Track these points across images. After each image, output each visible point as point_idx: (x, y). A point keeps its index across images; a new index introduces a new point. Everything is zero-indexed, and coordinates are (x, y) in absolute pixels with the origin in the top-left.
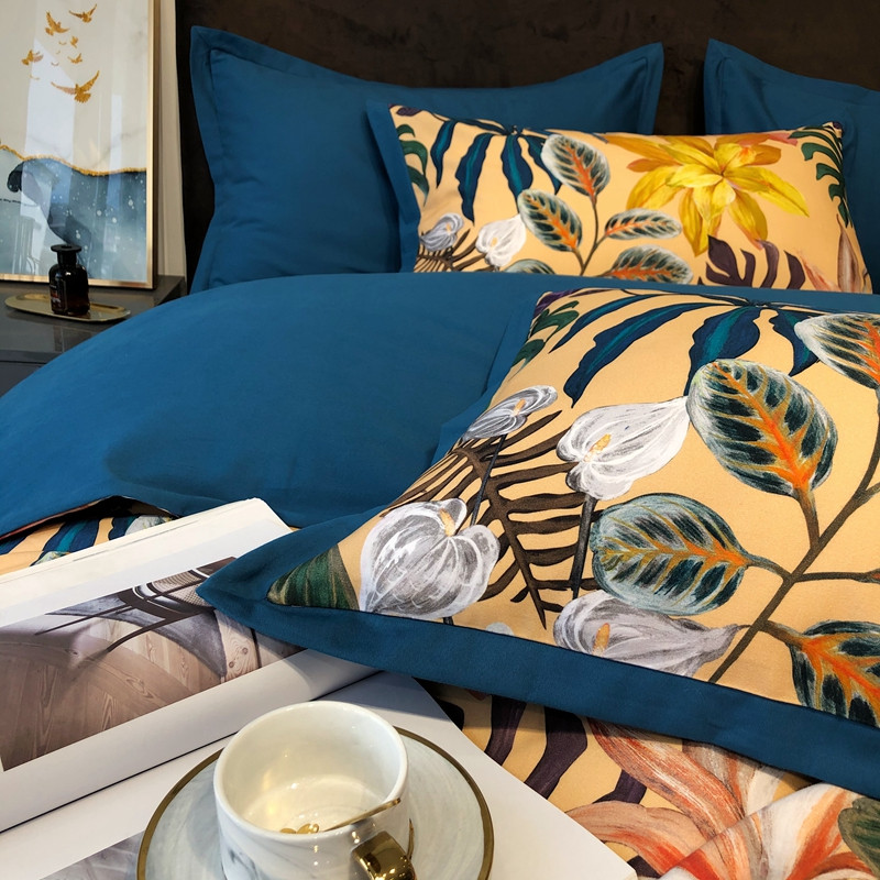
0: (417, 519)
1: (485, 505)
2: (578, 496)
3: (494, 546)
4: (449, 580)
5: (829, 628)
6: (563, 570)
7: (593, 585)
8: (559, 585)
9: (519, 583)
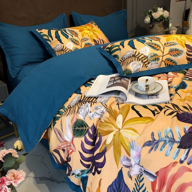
0: (134, 63)
1: (138, 60)
2: (145, 56)
3: (141, 63)
4: (139, 67)
5: (166, 59)
6: (147, 63)
7: (150, 63)
8: (147, 64)
9: (144, 65)
